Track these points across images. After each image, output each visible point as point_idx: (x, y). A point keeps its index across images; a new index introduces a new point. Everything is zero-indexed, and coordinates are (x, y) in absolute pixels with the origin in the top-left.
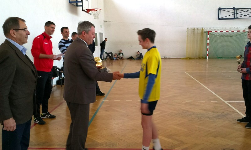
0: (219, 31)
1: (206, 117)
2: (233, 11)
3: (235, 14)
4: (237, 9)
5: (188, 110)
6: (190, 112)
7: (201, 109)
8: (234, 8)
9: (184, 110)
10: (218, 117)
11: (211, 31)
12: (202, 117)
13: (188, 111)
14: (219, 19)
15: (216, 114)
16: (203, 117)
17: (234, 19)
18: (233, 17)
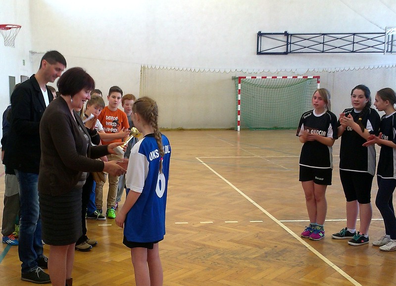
0: (259, 77)
1: (241, 259)
2: (284, 38)
3: (287, 45)
4: (291, 35)
5: (205, 243)
6: (209, 247)
7: (231, 241)
8: (286, 32)
9: (197, 244)
10: (266, 257)
11: (245, 77)
12: (233, 258)
13: (204, 245)
14: (259, 53)
15: (262, 252)
16: (237, 259)
17: (286, 53)
18: (285, 51)
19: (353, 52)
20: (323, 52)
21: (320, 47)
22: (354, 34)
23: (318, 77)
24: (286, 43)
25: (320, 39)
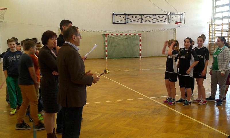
0: (115, 34)
2: (124, 16)
4: (128, 15)
6: (128, 111)
8: (125, 14)
11: (108, 34)
12: (141, 114)
14: (114, 23)
15: (151, 111)
17: (125, 23)
18: (125, 22)
19: (154, 23)
20: (141, 23)
21: (140, 21)
22: (154, 15)
23: (140, 34)
24: (125, 19)
25: (140, 17)
